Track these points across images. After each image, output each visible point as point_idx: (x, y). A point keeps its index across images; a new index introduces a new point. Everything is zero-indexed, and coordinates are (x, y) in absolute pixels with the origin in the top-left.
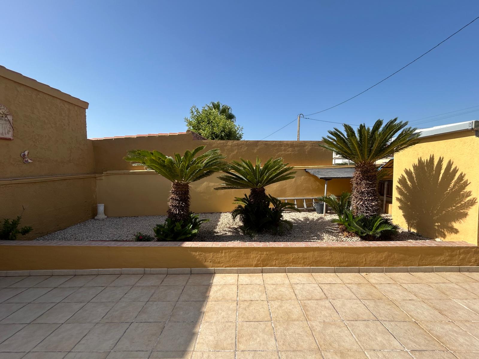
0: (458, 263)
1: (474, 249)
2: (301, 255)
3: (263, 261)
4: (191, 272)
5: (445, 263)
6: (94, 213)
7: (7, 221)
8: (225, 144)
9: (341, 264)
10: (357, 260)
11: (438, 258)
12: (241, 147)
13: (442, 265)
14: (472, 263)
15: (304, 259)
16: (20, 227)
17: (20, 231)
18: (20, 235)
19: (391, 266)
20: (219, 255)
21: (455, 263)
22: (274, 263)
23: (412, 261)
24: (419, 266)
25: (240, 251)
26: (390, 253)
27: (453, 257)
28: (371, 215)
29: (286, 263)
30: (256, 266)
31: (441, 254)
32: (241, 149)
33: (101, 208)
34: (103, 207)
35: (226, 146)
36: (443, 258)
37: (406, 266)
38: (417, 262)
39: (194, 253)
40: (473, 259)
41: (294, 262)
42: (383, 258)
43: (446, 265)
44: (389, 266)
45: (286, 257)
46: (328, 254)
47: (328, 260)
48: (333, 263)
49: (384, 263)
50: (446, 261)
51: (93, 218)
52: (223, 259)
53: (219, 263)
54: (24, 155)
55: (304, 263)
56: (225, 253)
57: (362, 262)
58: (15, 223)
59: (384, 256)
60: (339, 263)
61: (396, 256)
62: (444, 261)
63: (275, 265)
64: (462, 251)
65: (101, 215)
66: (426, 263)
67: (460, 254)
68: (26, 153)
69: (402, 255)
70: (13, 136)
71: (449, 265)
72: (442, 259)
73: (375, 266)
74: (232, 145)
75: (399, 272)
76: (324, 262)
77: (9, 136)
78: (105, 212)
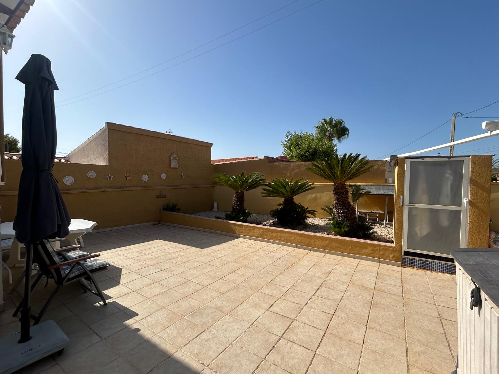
0: (379, 256)
1: (391, 248)
2: (279, 234)
3: (261, 235)
4: (230, 235)
5: (368, 254)
6: (212, 208)
7: (173, 204)
8: (289, 165)
9: (300, 244)
10: (310, 243)
11: (364, 251)
12: (301, 167)
13: (366, 255)
14: (390, 258)
15: (281, 237)
16: (177, 207)
17: (177, 209)
18: (176, 211)
19: (331, 250)
20: (242, 228)
21: (377, 256)
22: (266, 237)
23: (345, 250)
24: (350, 253)
25: (251, 228)
26: (330, 242)
27: (375, 251)
28: (342, 220)
29: (271, 238)
30: (257, 237)
31: (366, 248)
32: (301, 169)
33: (215, 205)
34: (216, 204)
35: (290, 166)
36: (368, 251)
37: (341, 252)
38: (349, 251)
39: (232, 226)
40: (391, 256)
41: (276, 238)
42: (326, 244)
43: (370, 257)
44: (330, 250)
45: (271, 234)
46: (293, 236)
47: (293, 240)
48: (296, 242)
49: (326, 248)
50: (369, 254)
51: (211, 210)
52: (243, 231)
53: (241, 232)
54: (182, 175)
55: (280, 239)
56: (244, 228)
57: (313, 245)
58: (175, 206)
59: (326, 243)
60: (299, 243)
61: (334, 244)
62: (368, 253)
63: (266, 238)
64: (381, 248)
65: (215, 209)
66: (355, 252)
67: (380, 250)
68: (183, 174)
69: (338, 244)
70: (178, 166)
71: (372, 257)
72: (366, 252)
73: (321, 248)
74: (294, 166)
75: (336, 255)
76: (291, 241)
77: (177, 167)
78: (218, 208)
